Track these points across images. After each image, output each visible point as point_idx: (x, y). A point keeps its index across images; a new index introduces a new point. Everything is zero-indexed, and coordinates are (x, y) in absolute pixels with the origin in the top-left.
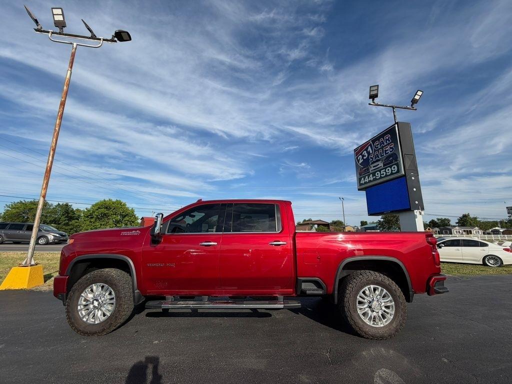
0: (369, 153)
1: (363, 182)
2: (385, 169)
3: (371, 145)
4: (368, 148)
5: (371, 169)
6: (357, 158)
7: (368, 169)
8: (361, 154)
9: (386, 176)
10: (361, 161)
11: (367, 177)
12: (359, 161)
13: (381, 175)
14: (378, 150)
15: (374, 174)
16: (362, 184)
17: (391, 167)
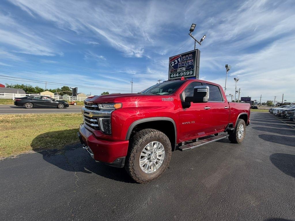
0: (178, 61)
1: (172, 76)
2: (186, 72)
3: (180, 57)
4: (178, 59)
5: (178, 71)
6: (171, 63)
7: (177, 70)
8: (174, 61)
9: (186, 75)
10: (173, 65)
11: (175, 74)
12: (171, 65)
13: (183, 74)
14: (184, 61)
15: (179, 73)
16: (172, 77)
17: (189, 71)
